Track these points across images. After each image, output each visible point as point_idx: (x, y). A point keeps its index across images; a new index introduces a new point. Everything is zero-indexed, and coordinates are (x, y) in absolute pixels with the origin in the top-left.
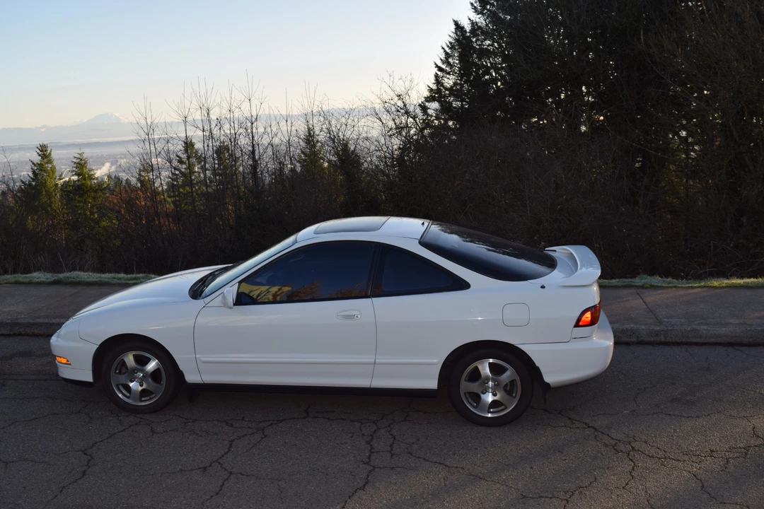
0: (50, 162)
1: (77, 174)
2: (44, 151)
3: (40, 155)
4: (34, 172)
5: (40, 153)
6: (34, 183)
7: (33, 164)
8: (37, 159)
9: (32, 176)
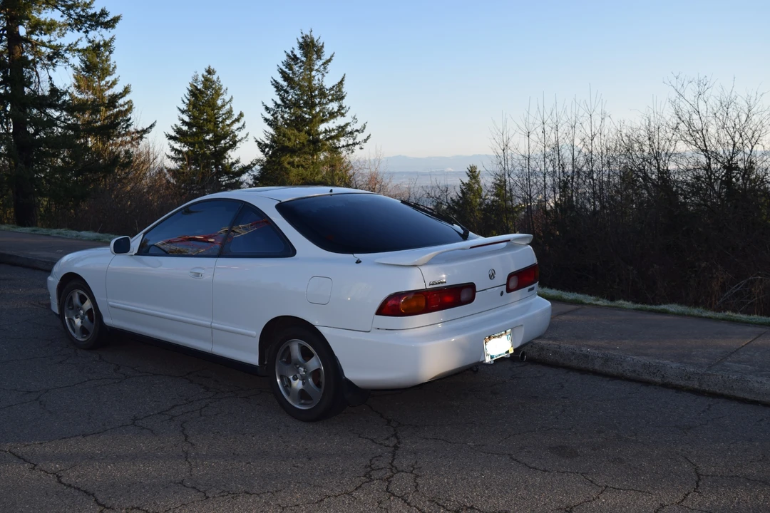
0: (478, 182)
1: (496, 195)
2: (473, 173)
3: (469, 176)
4: (462, 192)
5: (470, 174)
6: (461, 202)
7: (463, 183)
8: (466, 180)
9: (461, 195)
